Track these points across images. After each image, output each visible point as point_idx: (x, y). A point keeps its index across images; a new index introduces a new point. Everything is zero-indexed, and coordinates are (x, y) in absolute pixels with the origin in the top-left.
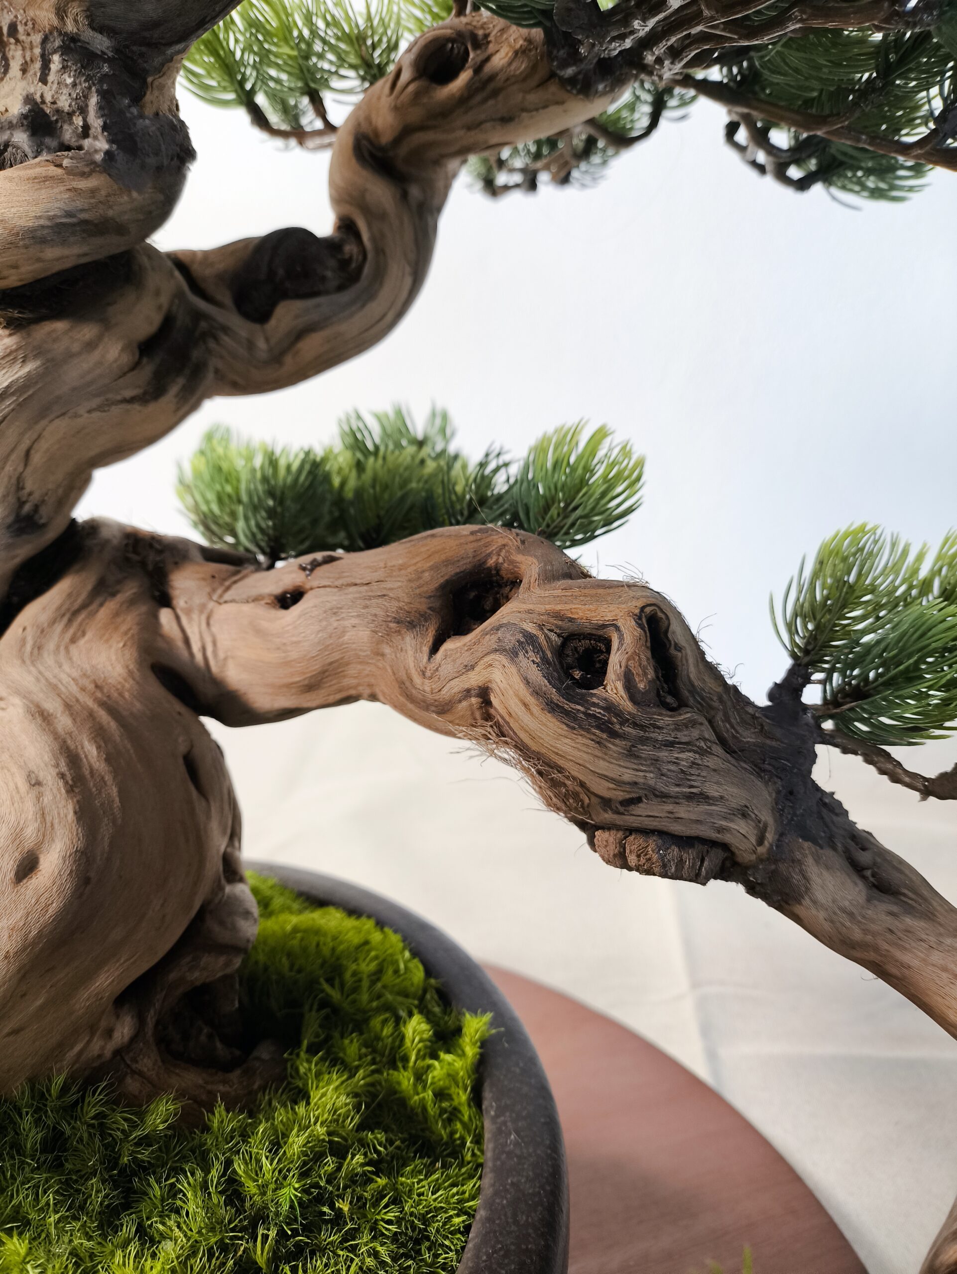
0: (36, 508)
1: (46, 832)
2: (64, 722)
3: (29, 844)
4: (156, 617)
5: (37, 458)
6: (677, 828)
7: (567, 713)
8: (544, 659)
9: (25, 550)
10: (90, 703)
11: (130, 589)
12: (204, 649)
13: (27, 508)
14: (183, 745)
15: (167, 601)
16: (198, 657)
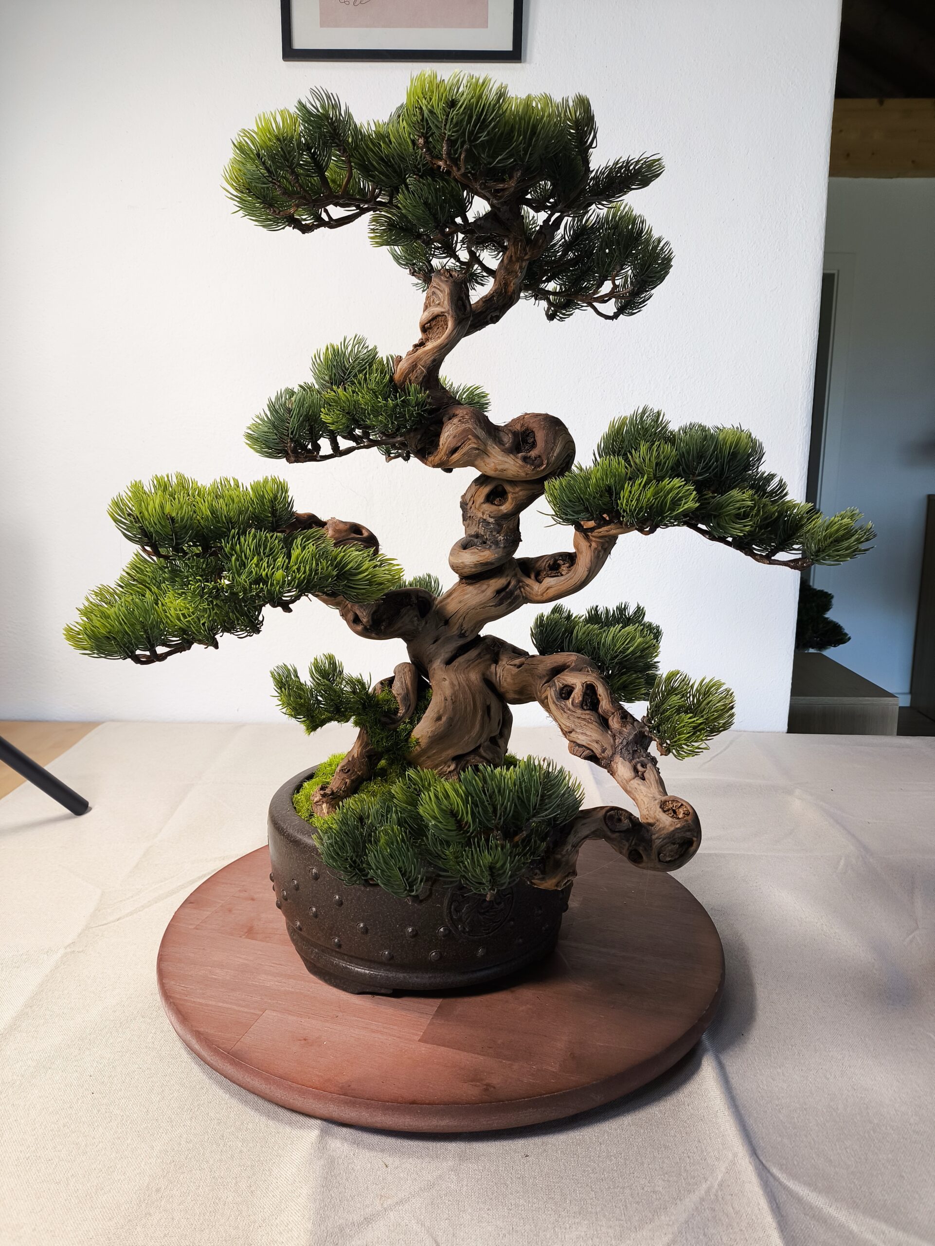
0: (465, 632)
1: (444, 712)
2: (457, 688)
3: (441, 714)
4: (490, 665)
5: (466, 619)
6: (579, 742)
7: (556, 704)
8: (556, 690)
9: (461, 642)
10: (465, 684)
11: (488, 656)
12: (500, 677)
13: (463, 631)
14: (488, 703)
15: (496, 662)
16: (498, 679)
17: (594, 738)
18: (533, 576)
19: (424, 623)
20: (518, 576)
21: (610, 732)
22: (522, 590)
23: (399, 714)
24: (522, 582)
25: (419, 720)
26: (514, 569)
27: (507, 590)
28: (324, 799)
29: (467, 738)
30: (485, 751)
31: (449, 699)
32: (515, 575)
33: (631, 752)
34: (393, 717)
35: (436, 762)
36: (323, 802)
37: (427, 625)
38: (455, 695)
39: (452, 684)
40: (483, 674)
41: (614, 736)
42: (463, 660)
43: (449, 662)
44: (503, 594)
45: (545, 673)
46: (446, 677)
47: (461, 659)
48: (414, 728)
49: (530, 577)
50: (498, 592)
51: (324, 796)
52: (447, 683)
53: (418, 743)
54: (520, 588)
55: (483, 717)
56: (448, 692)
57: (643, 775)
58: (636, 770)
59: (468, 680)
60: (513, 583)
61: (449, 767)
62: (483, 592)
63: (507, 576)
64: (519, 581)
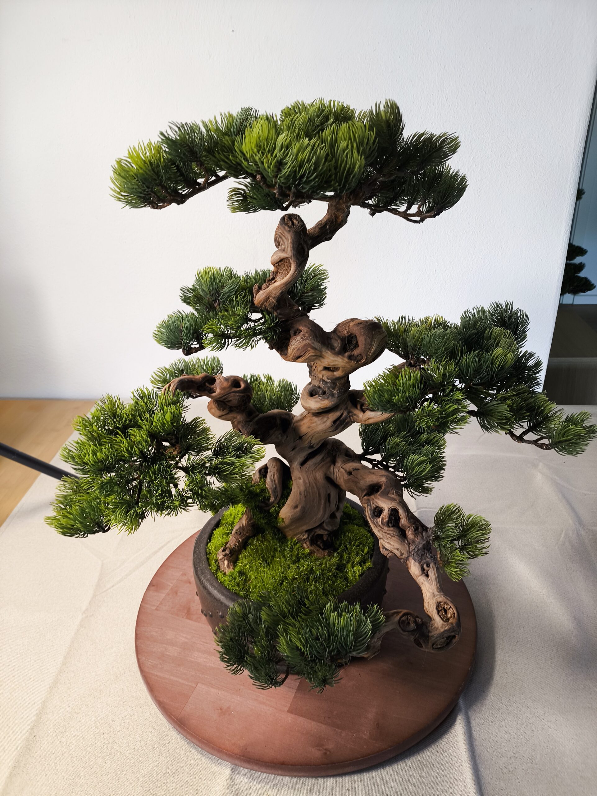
1: (300, 503)
2: (308, 485)
3: (298, 503)
4: (330, 466)
5: (313, 438)
6: (385, 546)
7: (371, 520)
9: (311, 451)
10: (313, 482)
12: (337, 475)
14: (328, 492)
15: (334, 462)
16: (335, 477)
17: (396, 547)
18: (359, 407)
19: (285, 437)
20: (349, 408)
21: (406, 541)
22: (351, 418)
23: (271, 501)
24: (351, 412)
25: (284, 505)
26: (346, 404)
27: (341, 419)
28: (225, 558)
29: (314, 519)
30: (327, 525)
31: (303, 494)
32: (347, 408)
33: (420, 555)
34: (267, 502)
35: (295, 533)
36: (225, 560)
37: (288, 439)
38: (306, 490)
39: (304, 481)
40: (325, 474)
41: (409, 544)
42: (312, 463)
43: (303, 464)
44: (338, 422)
45: (364, 488)
46: (301, 476)
47: (310, 463)
48: (280, 509)
49: (357, 408)
50: (335, 422)
51: (225, 555)
52: (301, 481)
53: (283, 522)
54: (350, 417)
55: (325, 504)
56: (302, 489)
57: (427, 572)
58: (423, 569)
59: (315, 479)
60: (345, 414)
61: (304, 536)
62: (324, 422)
63: (341, 409)
64: (349, 412)
